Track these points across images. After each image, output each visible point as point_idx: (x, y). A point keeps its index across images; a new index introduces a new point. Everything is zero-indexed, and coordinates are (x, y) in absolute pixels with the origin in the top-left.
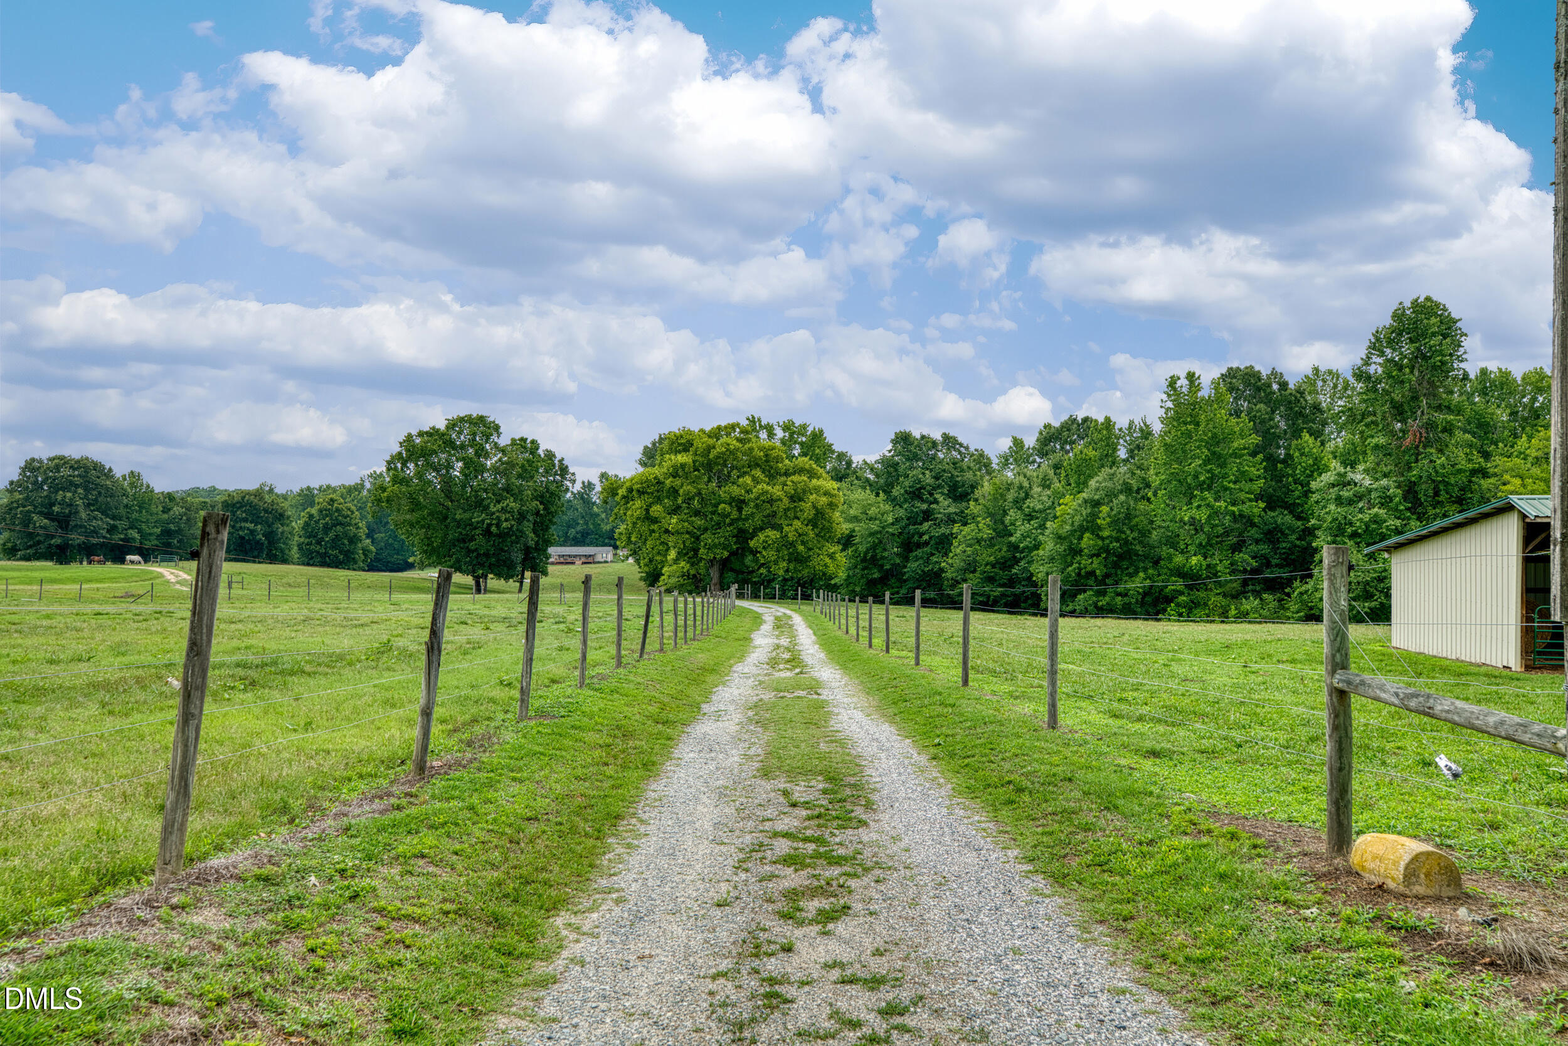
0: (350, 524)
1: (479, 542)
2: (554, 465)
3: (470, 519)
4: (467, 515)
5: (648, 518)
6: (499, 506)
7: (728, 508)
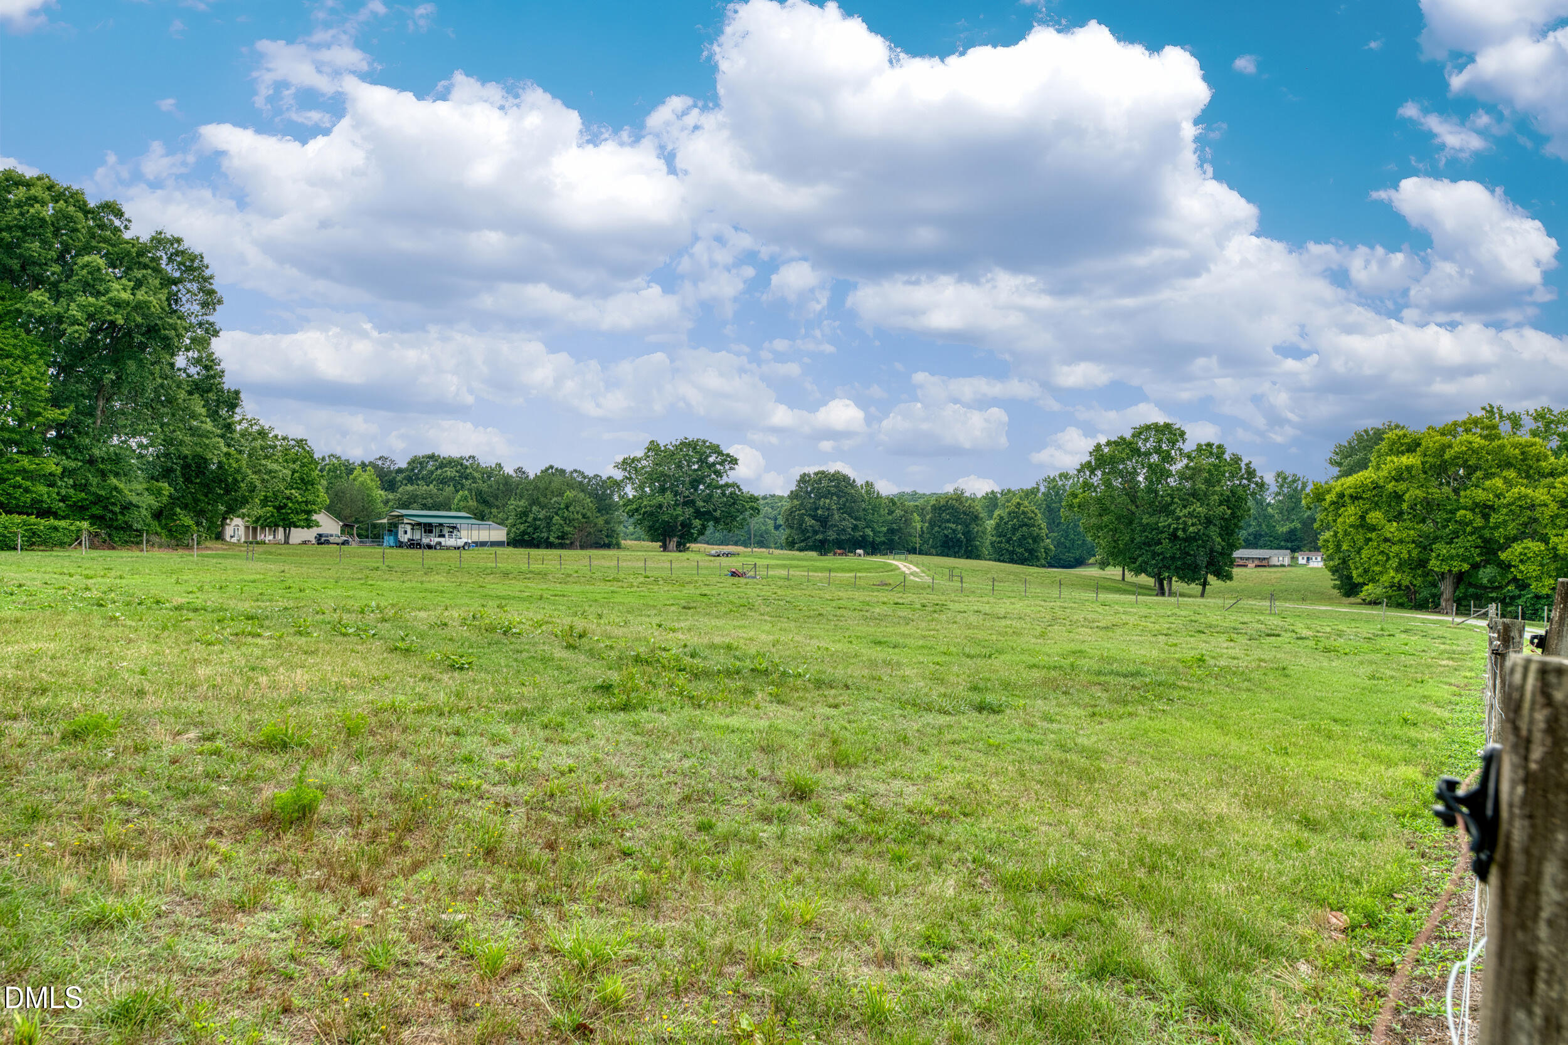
0: (1034, 526)
1: (1166, 546)
2: (1240, 469)
3: (1157, 523)
4: (1153, 520)
5: (1362, 526)
6: (1186, 511)
7: (1469, 515)
